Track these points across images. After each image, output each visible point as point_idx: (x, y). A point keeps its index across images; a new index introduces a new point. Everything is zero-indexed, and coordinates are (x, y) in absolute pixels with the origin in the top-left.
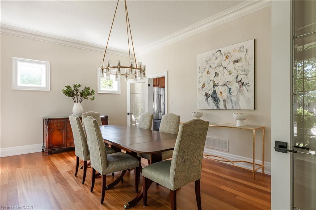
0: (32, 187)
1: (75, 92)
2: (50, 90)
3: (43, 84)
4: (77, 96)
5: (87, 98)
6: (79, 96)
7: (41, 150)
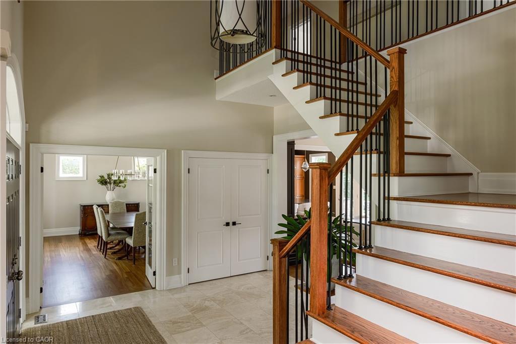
0: (64, 253)
1: (108, 180)
2: (87, 179)
3: (80, 174)
4: (110, 184)
5: (120, 186)
6: (112, 184)
7: (78, 233)
